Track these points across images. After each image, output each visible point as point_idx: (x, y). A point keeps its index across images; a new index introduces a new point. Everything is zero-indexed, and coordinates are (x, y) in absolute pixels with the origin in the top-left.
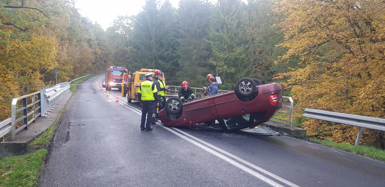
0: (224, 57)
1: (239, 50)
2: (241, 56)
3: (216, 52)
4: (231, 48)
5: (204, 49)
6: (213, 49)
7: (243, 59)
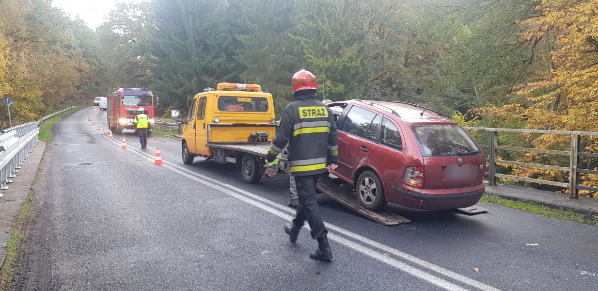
0: (325, 64)
1: (350, 52)
2: (353, 63)
3: (312, 56)
4: (336, 50)
5: (287, 53)
6: (305, 51)
7: (357, 68)
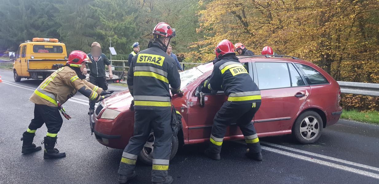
0: (114, 25)
1: (129, 19)
2: (131, 25)
3: (105, 20)
4: (120, 17)
5: (88, 17)
6: (100, 16)
7: (133, 28)
